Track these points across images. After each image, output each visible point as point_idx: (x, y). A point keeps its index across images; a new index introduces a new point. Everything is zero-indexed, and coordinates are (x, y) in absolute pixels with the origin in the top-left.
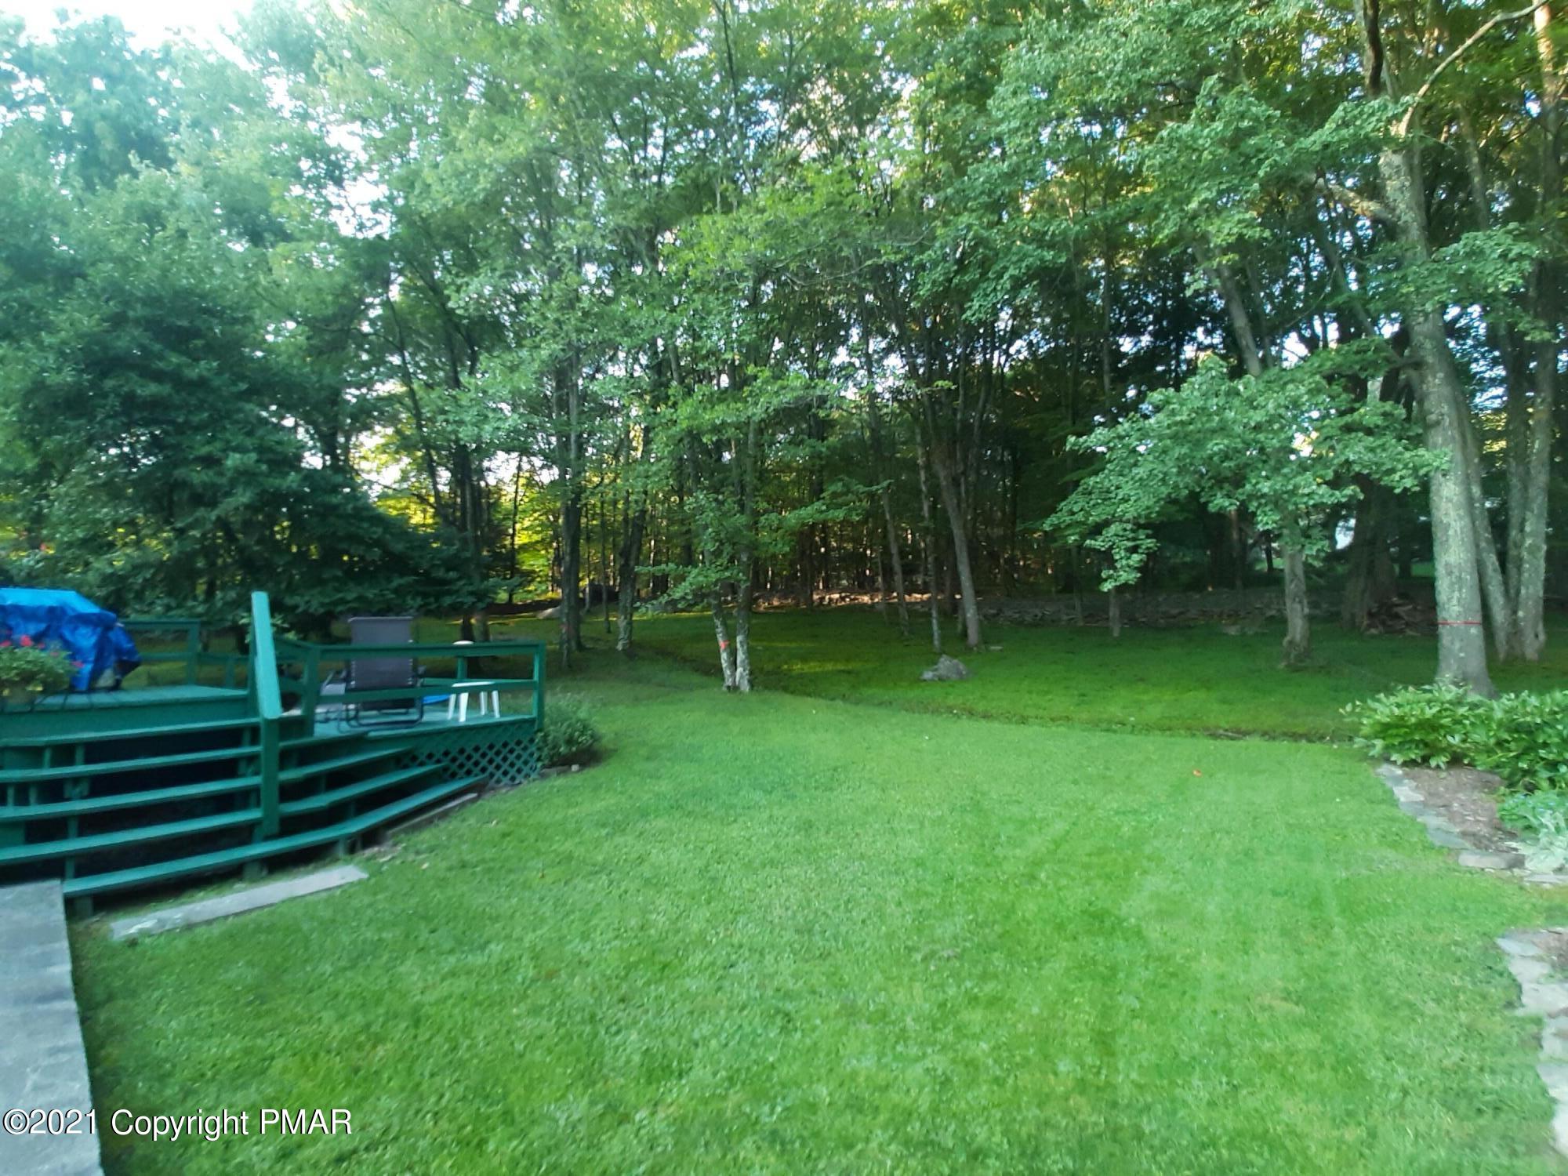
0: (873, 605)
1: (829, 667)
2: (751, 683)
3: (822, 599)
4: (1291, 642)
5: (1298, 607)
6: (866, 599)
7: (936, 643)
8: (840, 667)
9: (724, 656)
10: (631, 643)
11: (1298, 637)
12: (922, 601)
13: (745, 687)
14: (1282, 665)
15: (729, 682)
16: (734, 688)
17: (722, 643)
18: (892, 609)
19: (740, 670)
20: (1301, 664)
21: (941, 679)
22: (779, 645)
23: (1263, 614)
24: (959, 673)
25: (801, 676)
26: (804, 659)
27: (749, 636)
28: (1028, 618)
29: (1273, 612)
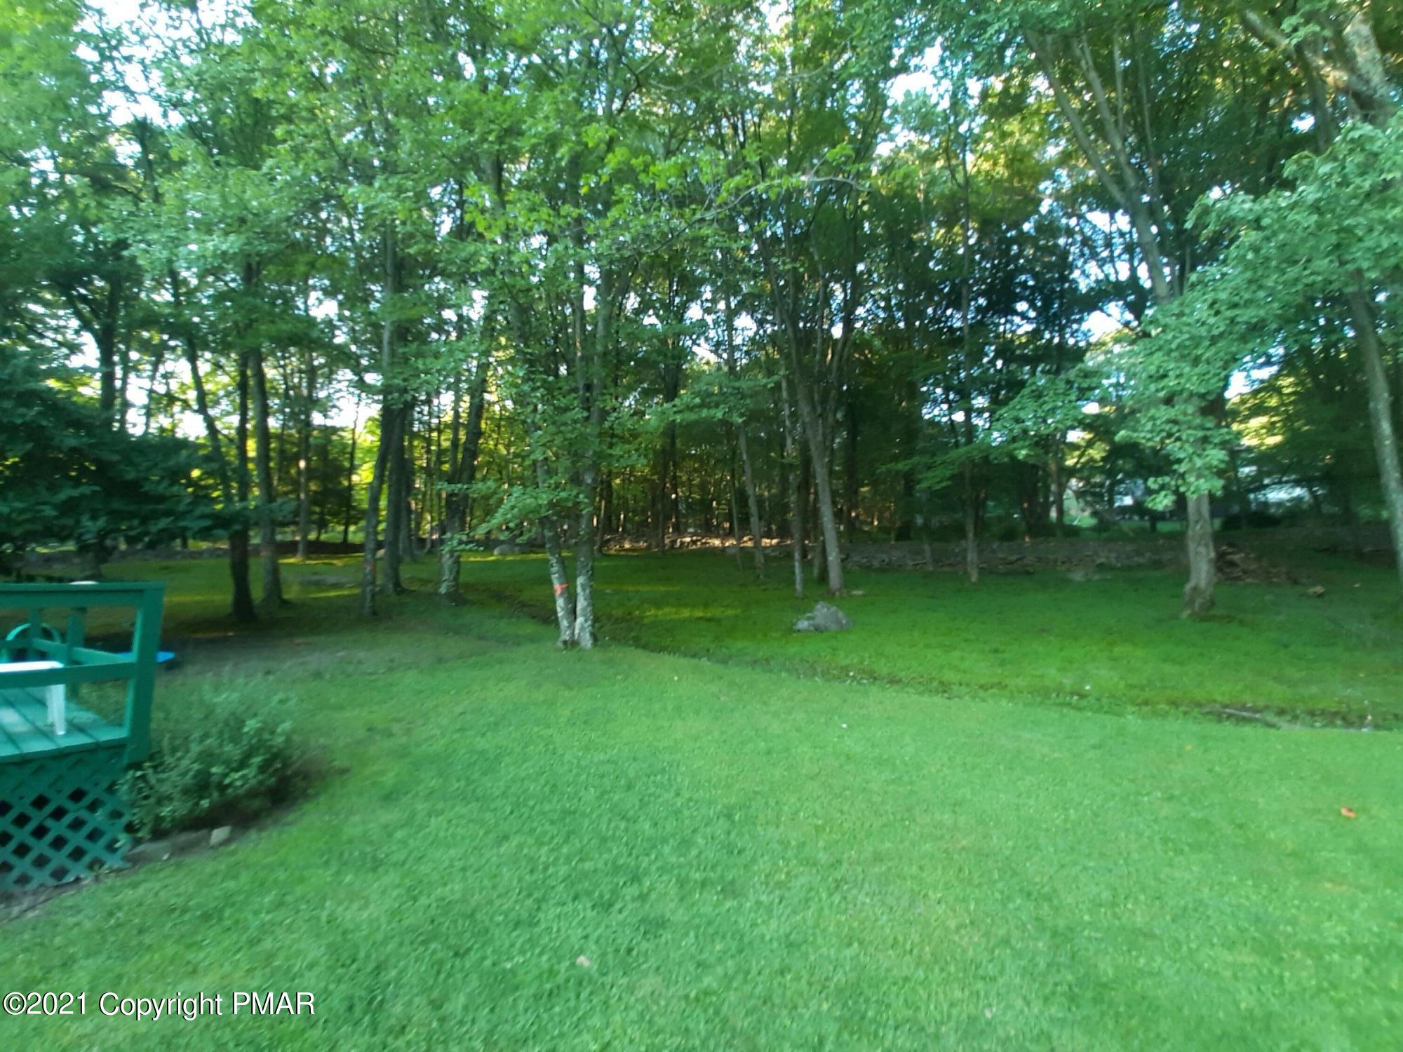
0: (724, 549)
1: (686, 613)
2: (594, 636)
3: (674, 542)
4: (1195, 589)
5: (1202, 550)
6: (717, 542)
7: (798, 587)
8: (699, 613)
9: (560, 602)
10: (457, 585)
11: (1203, 584)
12: (771, 546)
13: (587, 641)
14: (1185, 614)
15: (566, 636)
16: (572, 644)
17: (558, 587)
18: (746, 554)
19: (580, 620)
20: (1208, 613)
21: (817, 629)
22: (631, 588)
23: (1093, 561)
24: (839, 622)
25: (655, 624)
26: (658, 603)
27: (591, 578)
28: (876, 564)
29: (1102, 560)
